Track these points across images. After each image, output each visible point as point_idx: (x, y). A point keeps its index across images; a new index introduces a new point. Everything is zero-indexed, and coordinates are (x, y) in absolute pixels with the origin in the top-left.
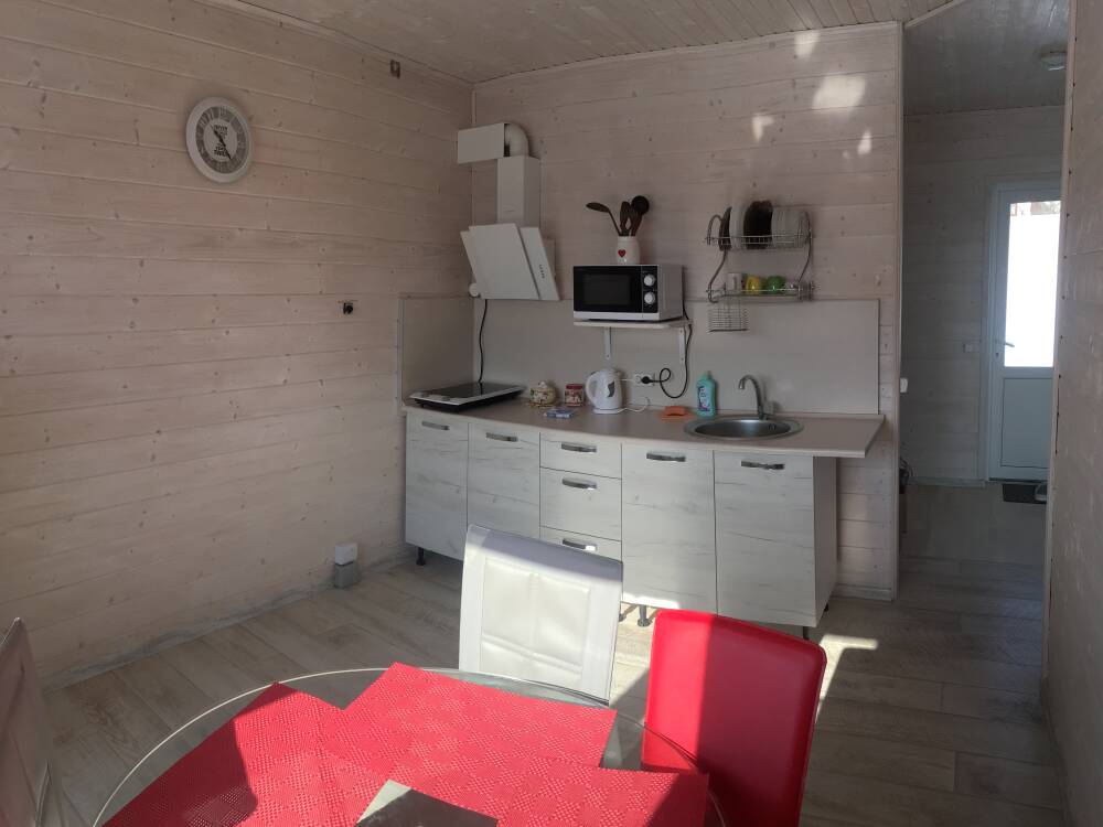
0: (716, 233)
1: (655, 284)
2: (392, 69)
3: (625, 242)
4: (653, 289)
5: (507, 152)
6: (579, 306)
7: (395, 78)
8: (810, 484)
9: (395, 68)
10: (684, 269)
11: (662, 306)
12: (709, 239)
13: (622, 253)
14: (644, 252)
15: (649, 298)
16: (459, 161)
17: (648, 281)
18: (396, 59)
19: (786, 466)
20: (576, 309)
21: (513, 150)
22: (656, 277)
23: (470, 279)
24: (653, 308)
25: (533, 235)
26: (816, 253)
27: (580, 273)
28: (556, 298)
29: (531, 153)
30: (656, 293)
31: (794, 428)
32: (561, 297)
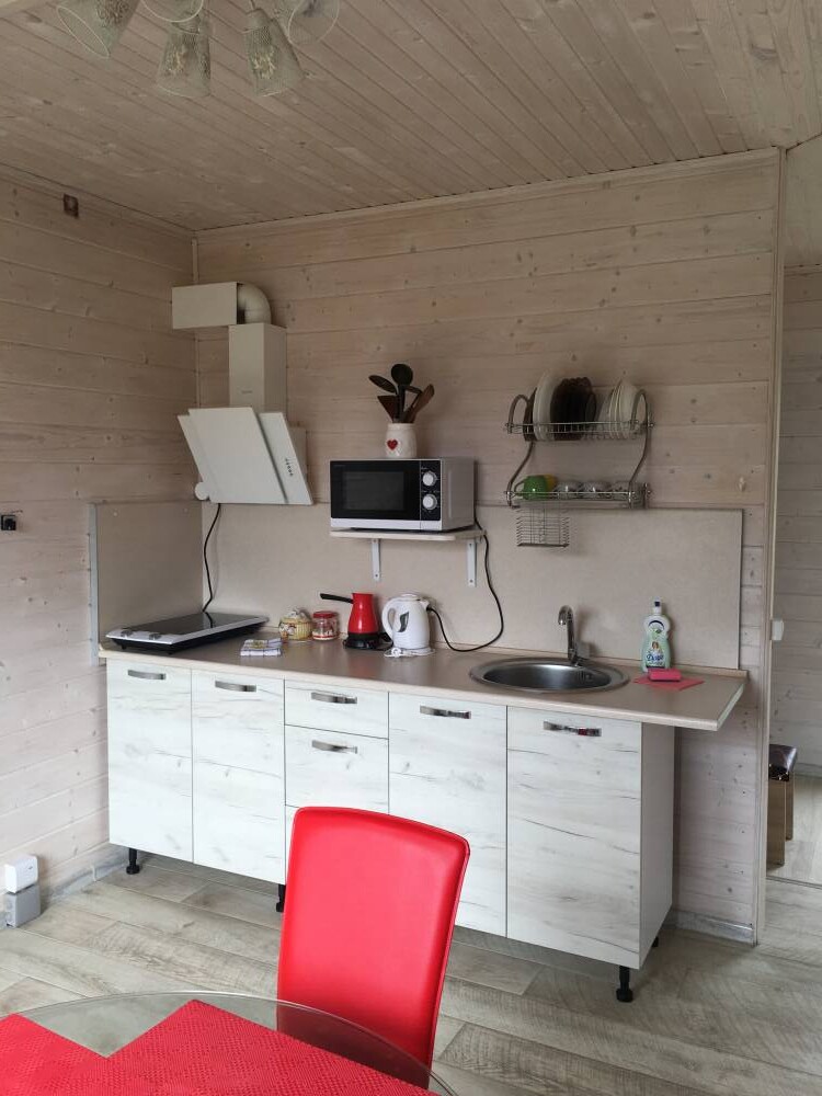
0: (519, 418)
1: (437, 485)
2: (66, 205)
3: (398, 431)
4: (434, 490)
5: (241, 317)
6: (338, 511)
7: (71, 218)
8: (636, 761)
9: (71, 204)
10: (476, 464)
11: (445, 511)
12: (510, 426)
13: (393, 444)
14: (422, 444)
15: (428, 502)
16: (175, 327)
17: (428, 479)
18: (71, 193)
19: (603, 733)
20: (334, 515)
21: (249, 315)
22: (439, 476)
23: (195, 478)
24: (434, 515)
25: (276, 422)
26: (655, 446)
27: (339, 470)
28: (308, 501)
29: (275, 319)
30: (438, 495)
31: (615, 680)
32: (315, 501)
